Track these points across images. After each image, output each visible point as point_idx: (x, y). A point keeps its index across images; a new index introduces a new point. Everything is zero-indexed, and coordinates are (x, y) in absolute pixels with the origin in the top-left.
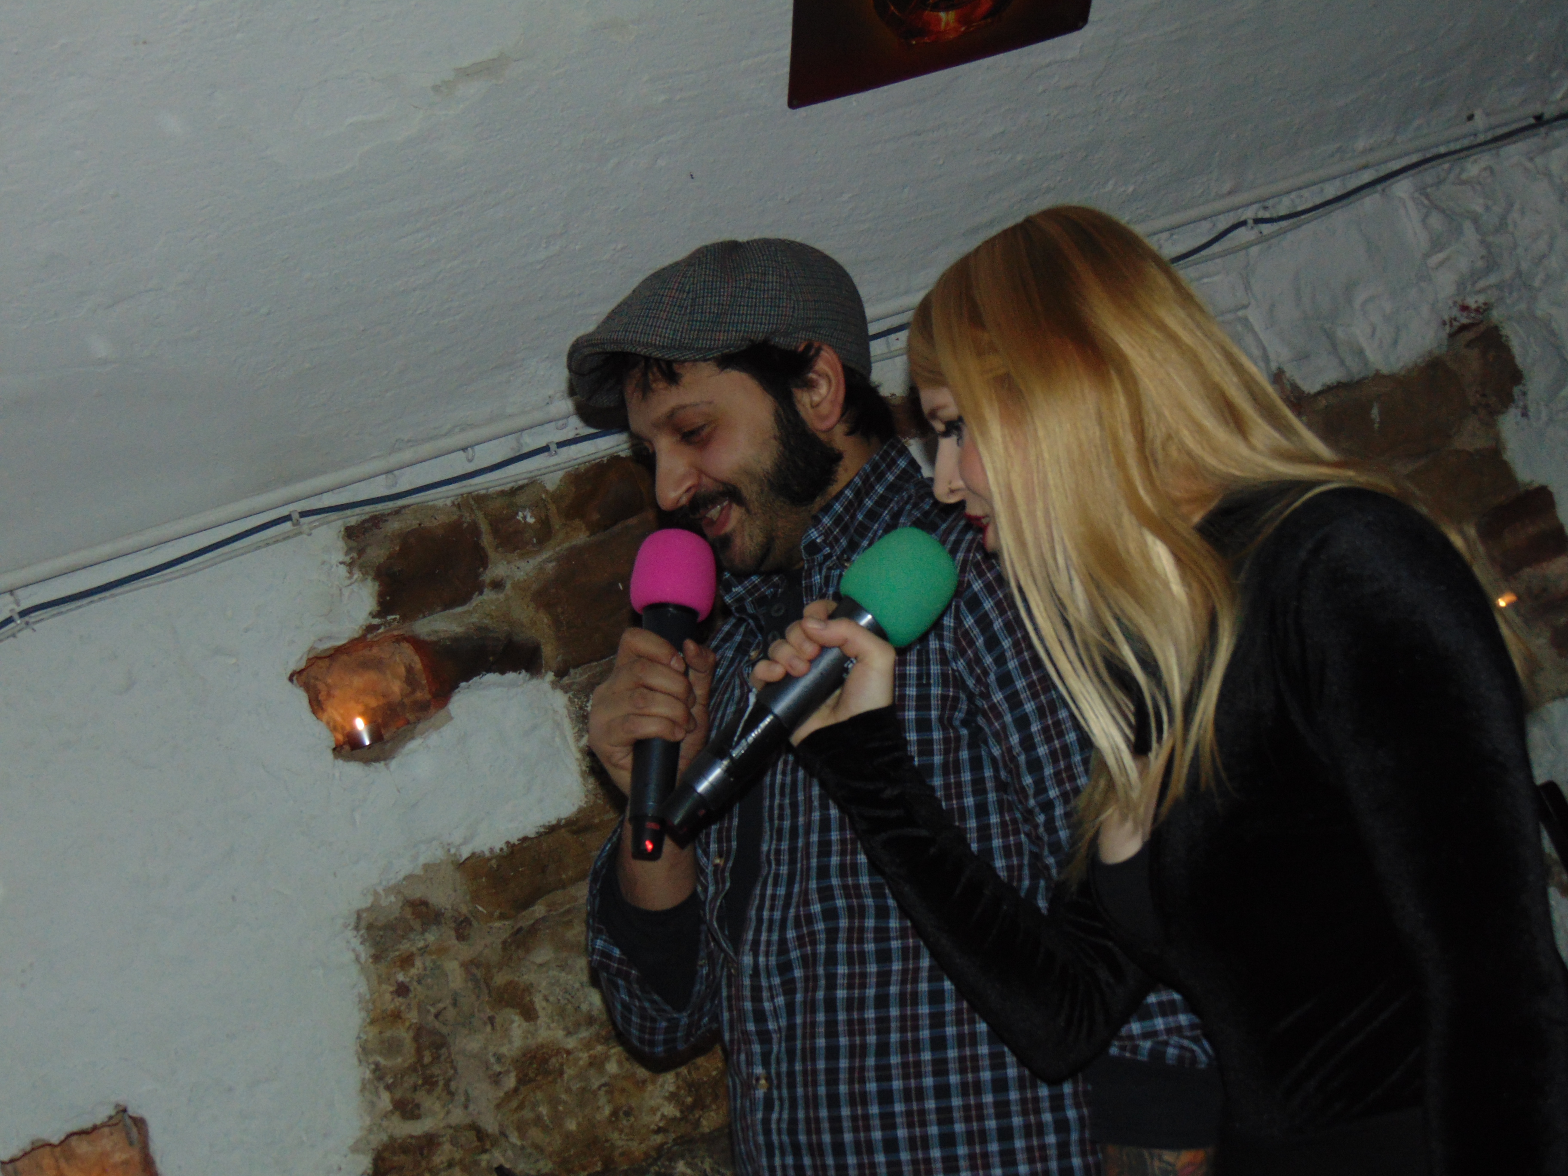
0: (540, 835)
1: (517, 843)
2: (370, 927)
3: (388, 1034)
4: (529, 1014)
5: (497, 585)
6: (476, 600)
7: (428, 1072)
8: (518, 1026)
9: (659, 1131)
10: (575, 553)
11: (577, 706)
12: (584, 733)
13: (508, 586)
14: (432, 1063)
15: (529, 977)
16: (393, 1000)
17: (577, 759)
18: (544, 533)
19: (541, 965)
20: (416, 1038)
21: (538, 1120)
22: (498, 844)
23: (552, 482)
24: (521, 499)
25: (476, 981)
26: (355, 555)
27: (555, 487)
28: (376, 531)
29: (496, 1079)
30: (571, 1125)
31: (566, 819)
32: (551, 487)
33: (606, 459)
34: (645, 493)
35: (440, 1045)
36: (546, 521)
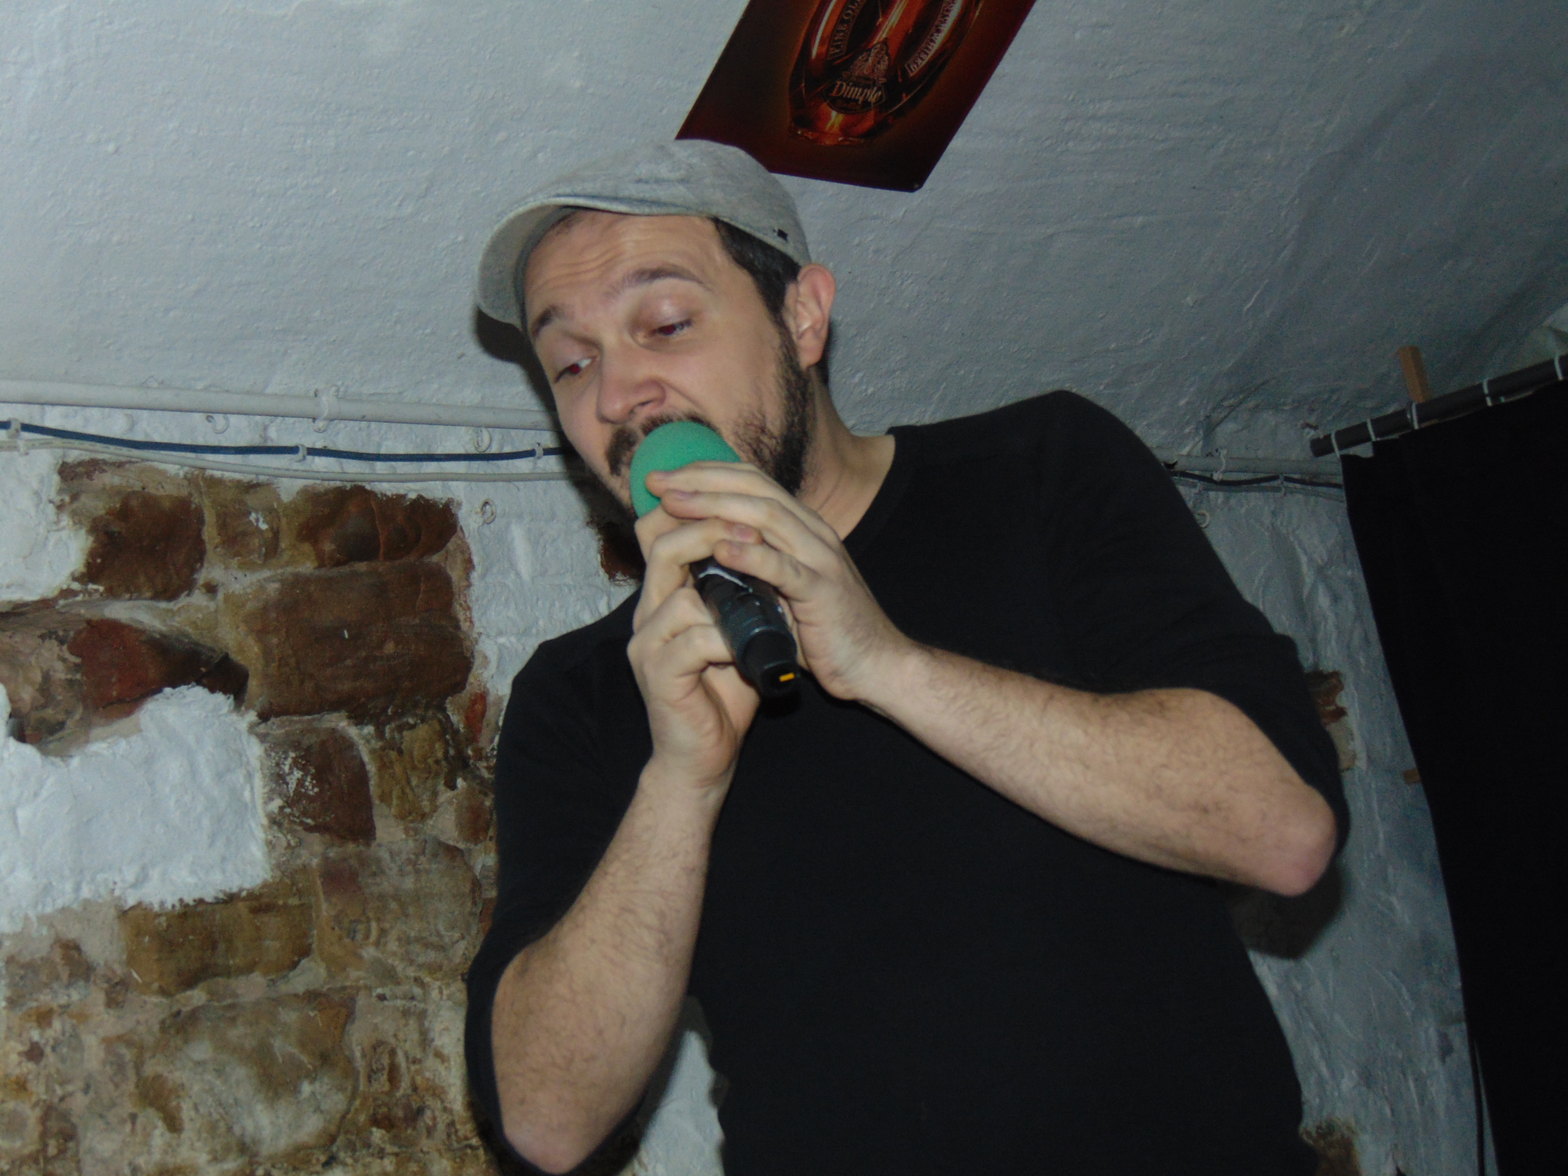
0: (218, 902)
1: (191, 903)
2: (13, 962)
3: (9, 1105)
4: (173, 1124)
5: (211, 589)
6: (183, 601)
7: (50, 1168)
8: (159, 1136)
10: (299, 581)
11: (274, 761)
12: (275, 796)
13: (220, 596)
14: (55, 1157)
15: (178, 1075)
16: (20, 1063)
17: (262, 826)
18: (272, 550)
19: (198, 1063)
20: (44, 1119)
22: (171, 900)
23: (289, 490)
24: (251, 500)
25: (120, 1067)
26: (67, 499)
27: (291, 498)
28: (85, 480)
31: (248, 890)
32: (286, 498)
33: (349, 486)
34: (382, 539)
35: (69, 1135)
36: (276, 533)
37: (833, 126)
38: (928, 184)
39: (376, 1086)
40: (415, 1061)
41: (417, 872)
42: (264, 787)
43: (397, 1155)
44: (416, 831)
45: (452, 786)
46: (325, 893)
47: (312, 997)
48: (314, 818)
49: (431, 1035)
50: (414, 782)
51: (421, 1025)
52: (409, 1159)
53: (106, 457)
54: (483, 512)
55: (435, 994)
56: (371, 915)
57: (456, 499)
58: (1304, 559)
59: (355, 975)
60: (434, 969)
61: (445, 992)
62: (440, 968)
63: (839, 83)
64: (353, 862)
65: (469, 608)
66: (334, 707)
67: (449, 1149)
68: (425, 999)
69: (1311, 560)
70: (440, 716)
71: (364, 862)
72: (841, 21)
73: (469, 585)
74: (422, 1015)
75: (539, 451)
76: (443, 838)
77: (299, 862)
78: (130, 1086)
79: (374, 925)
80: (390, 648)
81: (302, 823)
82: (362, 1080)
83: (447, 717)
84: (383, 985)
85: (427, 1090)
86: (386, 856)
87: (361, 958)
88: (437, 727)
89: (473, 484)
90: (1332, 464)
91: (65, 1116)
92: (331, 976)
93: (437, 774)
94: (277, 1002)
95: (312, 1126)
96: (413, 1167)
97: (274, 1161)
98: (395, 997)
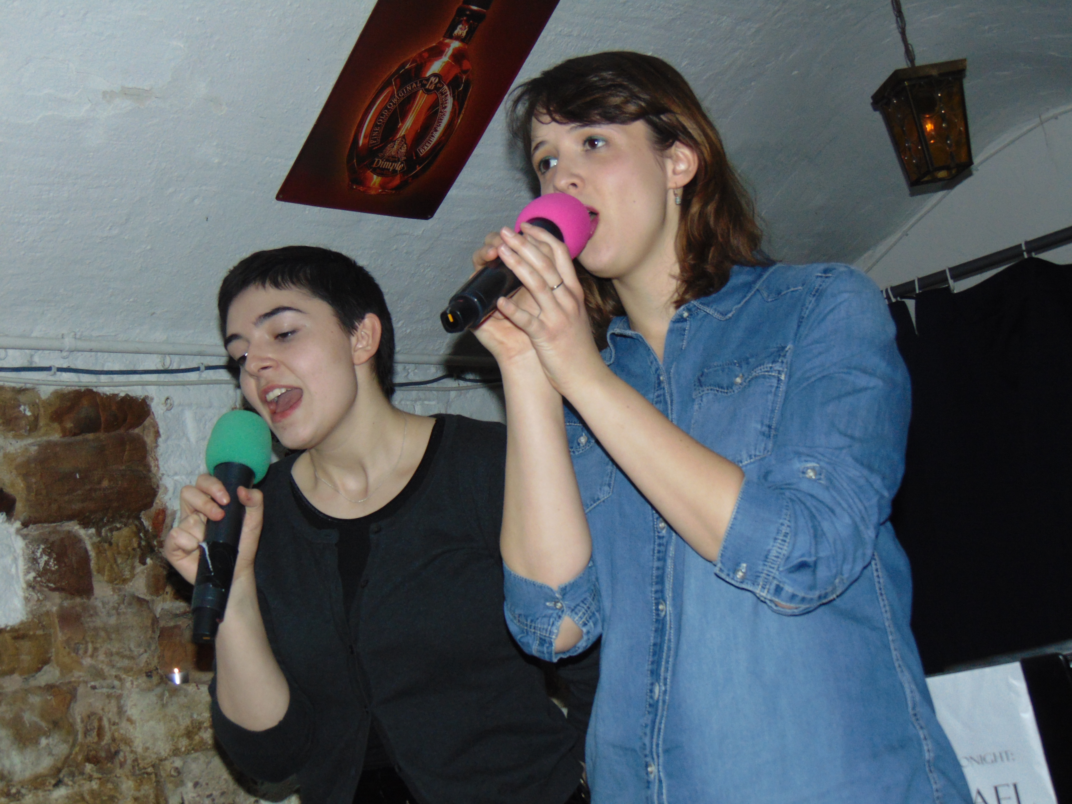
10: (50, 445)
11: (31, 550)
12: (31, 571)
17: (23, 588)
18: (34, 426)
23: (46, 392)
24: (22, 398)
27: (47, 397)
31: (11, 626)
32: (44, 396)
33: (83, 389)
34: (102, 419)
36: (36, 418)
37: (375, 183)
38: (436, 215)
39: (89, 739)
40: (114, 724)
41: (118, 614)
42: (25, 565)
43: (100, 779)
44: (120, 590)
45: (143, 563)
46: (60, 627)
47: (50, 688)
48: (55, 584)
49: (125, 709)
50: (119, 561)
51: (119, 702)
52: (108, 781)
54: (166, 404)
55: (128, 684)
56: (88, 639)
57: (150, 395)
59: (77, 674)
60: (127, 670)
61: (135, 683)
62: (131, 669)
63: (377, 160)
64: (79, 609)
65: (157, 460)
66: (70, 518)
67: (133, 774)
68: (122, 688)
70: (137, 522)
71: (85, 608)
72: (375, 125)
73: (157, 446)
74: (119, 697)
75: (202, 368)
76: (137, 594)
77: (44, 609)
79: (90, 646)
80: (105, 483)
81: (47, 586)
82: (80, 736)
83: (142, 523)
84: (95, 680)
85: (121, 740)
86: (100, 605)
87: (81, 664)
88: (135, 529)
89: (161, 387)
92: (62, 674)
93: (134, 557)
94: (27, 691)
95: (46, 763)
96: (110, 786)
97: (23, 784)
98: (102, 687)
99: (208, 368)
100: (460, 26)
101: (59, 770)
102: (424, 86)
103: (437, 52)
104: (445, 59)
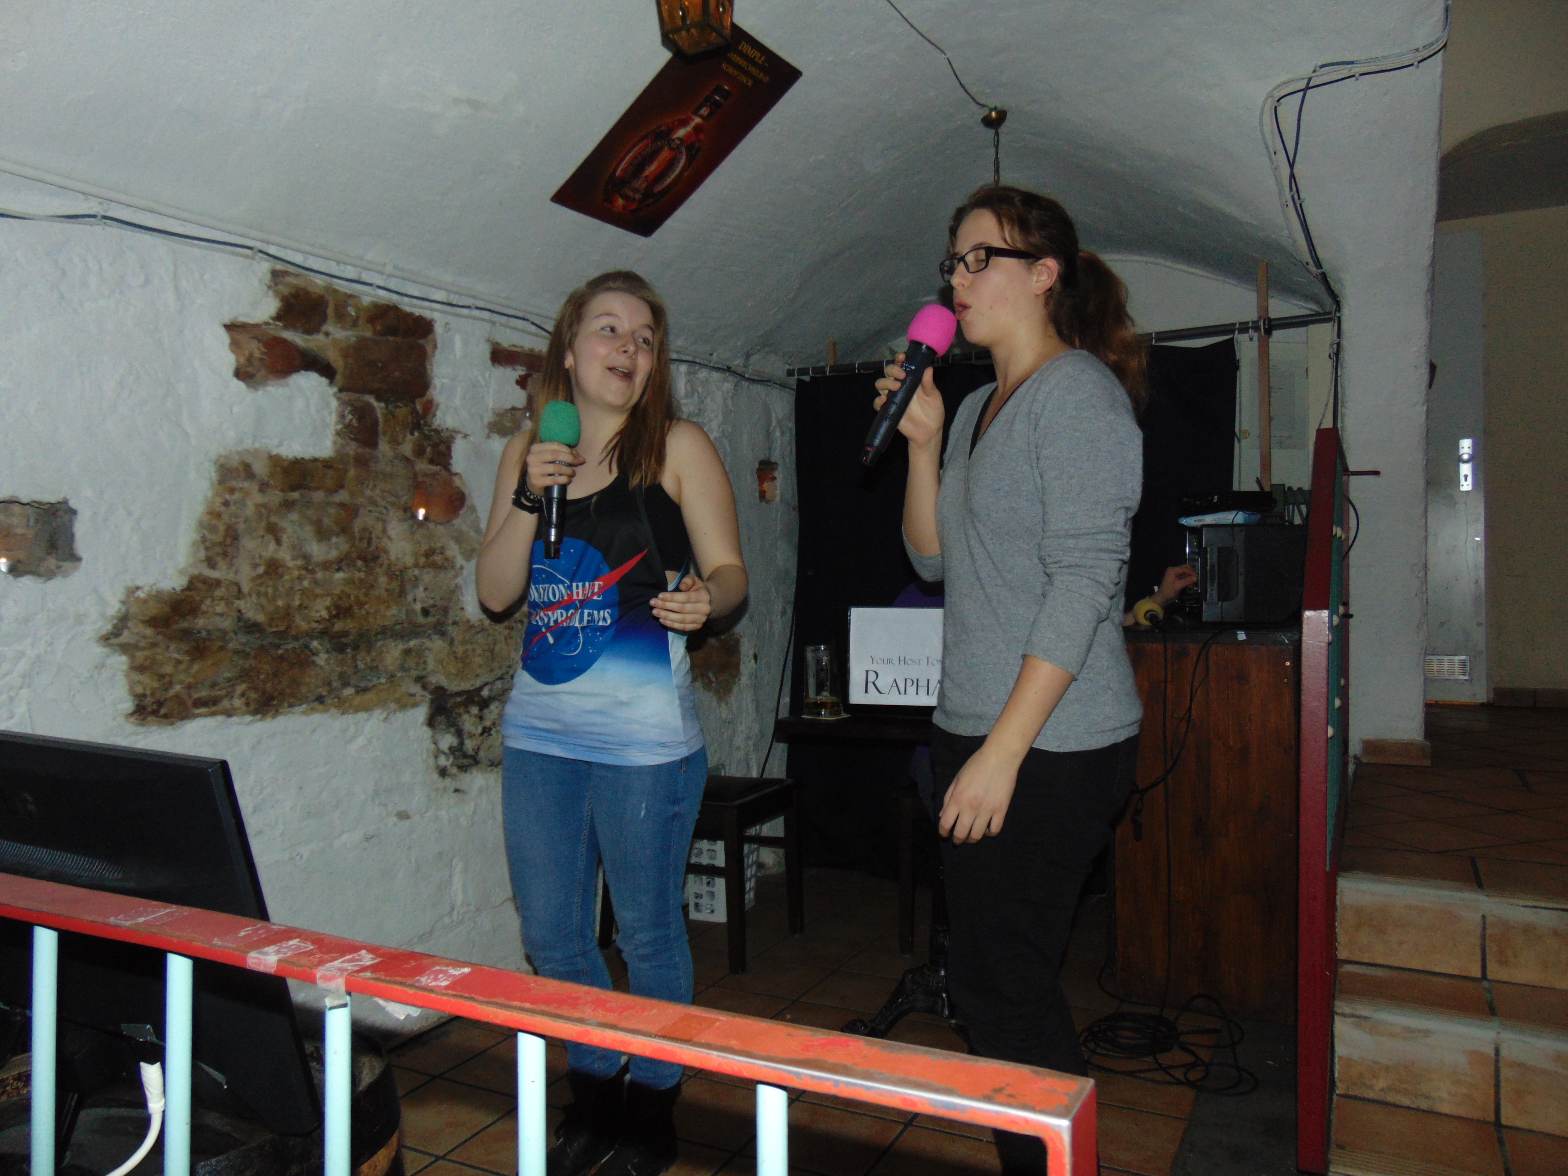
0: (310, 460)
1: (299, 458)
2: (222, 466)
3: (214, 522)
4: (278, 542)
5: (327, 334)
6: (314, 336)
7: (226, 549)
8: (272, 546)
9: (317, 621)
10: (364, 339)
11: (341, 409)
12: (340, 423)
13: (331, 337)
14: (229, 545)
15: (283, 524)
16: (220, 506)
17: (333, 434)
18: (355, 324)
19: (292, 521)
20: (226, 530)
21: (266, 594)
22: (291, 455)
23: (366, 300)
24: (350, 301)
25: (260, 516)
26: (273, 285)
27: (366, 304)
28: (281, 278)
29: (255, 566)
30: (280, 603)
31: (323, 458)
32: (364, 304)
33: (391, 304)
34: (401, 328)
35: (236, 538)
36: (358, 318)
37: (619, 204)
38: (653, 236)
39: (362, 544)
40: (379, 538)
41: (393, 465)
42: (336, 419)
43: (365, 572)
44: (395, 449)
45: (412, 434)
46: (353, 466)
47: (342, 505)
48: (354, 435)
49: (387, 529)
50: (397, 429)
51: (384, 524)
52: (371, 574)
53: (292, 271)
54: (445, 327)
55: (391, 514)
56: (371, 478)
57: (435, 319)
58: (774, 416)
59: (360, 500)
60: (393, 504)
61: (396, 514)
62: (395, 504)
63: (625, 188)
64: (367, 456)
65: (432, 365)
66: (371, 392)
67: (387, 574)
68: (387, 515)
69: (777, 417)
70: (413, 405)
71: (371, 456)
72: (630, 164)
73: (434, 355)
74: (384, 521)
75: (473, 307)
76: (405, 454)
77: (345, 451)
78: (263, 524)
79: (372, 482)
80: (397, 374)
81: (349, 436)
82: (357, 542)
83: (415, 407)
84: (371, 506)
85: (382, 550)
86: (381, 456)
87: (364, 494)
88: (411, 410)
89: (443, 315)
90: (793, 381)
91: (235, 531)
92: (351, 498)
93: (407, 428)
94: (328, 504)
95: (334, 554)
96: (372, 578)
97: (318, 564)
98: (376, 512)
99: (477, 308)
100: (705, 109)
101: (341, 561)
102: (669, 144)
103: (684, 123)
104: (689, 129)
